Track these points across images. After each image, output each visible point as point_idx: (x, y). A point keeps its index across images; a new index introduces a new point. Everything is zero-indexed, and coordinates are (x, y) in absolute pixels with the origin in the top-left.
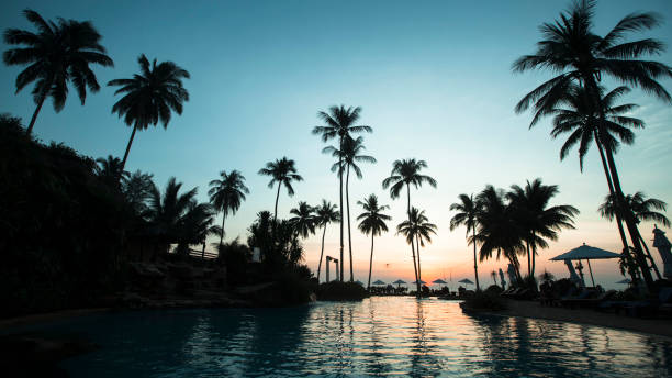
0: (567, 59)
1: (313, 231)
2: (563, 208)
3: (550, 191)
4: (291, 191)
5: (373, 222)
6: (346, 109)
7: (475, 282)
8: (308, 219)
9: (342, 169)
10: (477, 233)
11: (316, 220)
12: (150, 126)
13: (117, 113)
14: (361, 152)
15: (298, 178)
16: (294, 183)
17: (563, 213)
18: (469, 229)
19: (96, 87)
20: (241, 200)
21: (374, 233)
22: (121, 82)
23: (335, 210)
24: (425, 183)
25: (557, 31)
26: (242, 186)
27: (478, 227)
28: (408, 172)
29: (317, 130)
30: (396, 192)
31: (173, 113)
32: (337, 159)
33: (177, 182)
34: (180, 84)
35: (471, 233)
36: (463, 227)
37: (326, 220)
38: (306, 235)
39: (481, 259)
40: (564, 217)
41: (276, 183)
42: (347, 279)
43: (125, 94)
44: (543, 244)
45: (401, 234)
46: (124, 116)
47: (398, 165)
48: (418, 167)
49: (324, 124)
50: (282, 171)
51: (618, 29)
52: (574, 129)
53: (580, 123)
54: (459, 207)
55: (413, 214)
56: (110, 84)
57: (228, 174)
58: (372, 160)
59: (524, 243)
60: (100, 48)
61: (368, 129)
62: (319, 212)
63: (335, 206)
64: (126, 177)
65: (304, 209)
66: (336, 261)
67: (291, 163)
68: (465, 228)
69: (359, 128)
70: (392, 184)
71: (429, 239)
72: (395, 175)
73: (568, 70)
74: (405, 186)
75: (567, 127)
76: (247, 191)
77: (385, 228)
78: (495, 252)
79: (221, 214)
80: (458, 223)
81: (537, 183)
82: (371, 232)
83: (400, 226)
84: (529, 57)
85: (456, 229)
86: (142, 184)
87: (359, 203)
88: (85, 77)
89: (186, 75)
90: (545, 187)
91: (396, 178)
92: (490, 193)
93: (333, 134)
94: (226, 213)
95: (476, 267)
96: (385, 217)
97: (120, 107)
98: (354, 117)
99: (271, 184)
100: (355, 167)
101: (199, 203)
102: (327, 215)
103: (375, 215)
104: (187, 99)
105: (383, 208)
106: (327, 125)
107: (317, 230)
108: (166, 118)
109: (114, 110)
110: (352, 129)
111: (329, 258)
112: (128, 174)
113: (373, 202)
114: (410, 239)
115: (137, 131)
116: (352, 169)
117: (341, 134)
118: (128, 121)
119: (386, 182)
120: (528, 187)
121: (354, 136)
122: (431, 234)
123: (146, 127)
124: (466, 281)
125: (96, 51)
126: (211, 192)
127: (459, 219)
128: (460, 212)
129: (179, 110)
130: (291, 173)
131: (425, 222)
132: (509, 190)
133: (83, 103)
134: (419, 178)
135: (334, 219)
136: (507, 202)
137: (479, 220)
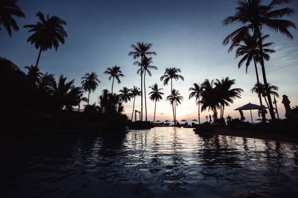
0: (248, 18)
1: (129, 99)
2: (237, 89)
3: (232, 82)
4: (119, 82)
5: (156, 96)
6: (144, 44)
7: (198, 120)
8: (127, 95)
9: (142, 72)
10: (200, 100)
11: (131, 95)
12: (49, 49)
13: (30, 42)
14: (151, 64)
15: (122, 75)
16: (120, 78)
17: (237, 92)
18: (197, 98)
19: (17, 28)
20: (96, 86)
21: (156, 100)
22: (31, 26)
23: (139, 90)
24: (179, 78)
25: (244, 4)
26: (97, 80)
27: (201, 98)
28: (172, 73)
29: (131, 53)
30: (166, 82)
31: (60, 43)
32: (140, 67)
33: (64, 77)
34: (62, 28)
35: (198, 100)
36: (194, 98)
37: (135, 95)
38: (126, 101)
39: (202, 111)
40: (237, 93)
41: (112, 78)
42: (144, 120)
43: (34, 32)
44: (227, 104)
45: (168, 101)
46: (34, 44)
47: (167, 70)
48: (176, 71)
49: (134, 50)
50: (115, 72)
51: (272, 4)
52: (245, 54)
53: (248, 52)
54: (193, 89)
55: (173, 92)
56: (25, 27)
57: (90, 74)
58: (156, 68)
59: (220, 104)
60: (17, 7)
61: (154, 53)
62: (132, 91)
63: (139, 89)
64: (41, 75)
65: (125, 90)
66: (139, 112)
67: (119, 68)
68: (195, 98)
69: (150, 53)
70: (164, 79)
71: (180, 103)
72: (166, 74)
73: (248, 23)
74: (170, 79)
75: (242, 53)
76: (99, 82)
77: (161, 98)
78: (207, 108)
79: (88, 92)
80: (192, 96)
81: (227, 79)
82: (155, 100)
83: (168, 97)
84: (230, 18)
85: (191, 98)
86: (49, 79)
87: (150, 87)
88: (10, 22)
89: (65, 23)
90: (230, 81)
91: (166, 76)
92: (207, 83)
93: (138, 55)
94: (90, 92)
95: (199, 114)
96: (161, 93)
97: (32, 39)
98: (148, 48)
99: (110, 78)
101: (76, 87)
102: (136, 92)
103: (157, 92)
104: (66, 36)
105: (160, 89)
106: (136, 51)
107: (131, 99)
108: (56, 46)
109: (28, 40)
110: (147, 53)
111: (136, 111)
112: (42, 74)
113: (156, 87)
114: (172, 102)
115: (42, 52)
116: (147, 72)
117: (142, 55)
118: (37, 47)
119: (162, 78)
120: (223, 81)
121: (148, 56)
122: (181, 101)
123: (46, 50)
124: (195, 120)
125: (15, 8)
126: (82, 82)
127: (193, 94)
128: (193, 91)
129: (63, 42)
130: (119, 73)
131: (178, 95)
132: (215, 81)
133: (11, 36)
134: (177, 76)
135: (139, 94)
136: (214, 86)
137: (201, 95)
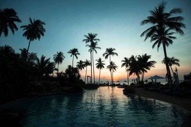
1: (83, 68)
2: (152, 62)
3: (149, 57)
4: (77, 58)
5: (100, 65)
6: (92, 34)
7: (127, 81)
8: (82, 65)
9: (91, 51)
10: (129, 69)
11: (84, 65)
12: (35, 40)
13: (24, 36)
14: (97, 46)
15: (79, 54)
16: (78, 55)
18: (126, 67)
19: (17, 29)
20: (63, 60)
21: (100, 69)
22: (24, 26)
23: (90, 62)
24: (115, 55)
26: (63, 56)
27: (129, 66)
28: (110, 52)
29: (84, 40)
30: (107, 57)
31: (41, 36)
32: (90, 48)
33: (44, 56)
34: (42, 27)
35: (127, 68)
37: (87, 65)
38: (81, 69)
39: (130, 76)
40: (152, 64)
41: (73, 56)
42: (93, 82)
43: (26, 30)
44: (146, 71)
45: (108, 69)
46: (26, 37)
47: (107, 49)
48: (113, 50)
50: (74, 52)
52: (157, 40)
53: (158, 38)
54: (124, 61)
55: (111, 63)
56: (21, 27)
57: (59, 53)
58: (100, 48)
59: (141, 71)
60: (17, 17)
61: (99, 40)
62: (85, 63)
63: (90, 61)
64: (29, 54)
65: (81, 62)
66: (90, 77)
67: (77, 49)
69: (96, 40)
70: (105, 55)
72: (106, 52)
73: (156, 24)
75: (155, 39)
76: (64, 57)
77: (104, 67)
78: (133, 74)
79: (57, 64)
80: (123, 66)
81: (146, 55)
82: (100, 68)
83: (108, 67)
84: (145, 20)
86: (33, 56)
87: (96, 60)
88: (13, 26)
89: (44, 24)
90: (147, 56)
91: (107, 53)
92: (133, 57)
93: (89, 41)
94: (59, 64)
95: (128, 77)
96: (104, 64)
97: (25, 34)
98: (95, 36)
99: (71, 56)
100: (95, 50)
101: (51, 62)
102: (87, 63)
103: (101, 63)
104: (45, 31)
105: (103, 61)
106: (87, 39)
107: (85, 68)
108: (39, 37)
110: (94, 40)
111: (88, 76)
112: (29, 53)
113: (100, 60)
114: (110, 70)
116: (94, 51)
117: (91, 41)
118: (28, 38)
119: (104, 55)
120: (143, 56)
121: (95, 42)
122: (116, 69)
123: (33, 40)
124: (125, 81)
126: (54, 58)
128: (124, 62)
129: (43, 35)
130: (77, 52)
131: (115, 65)
132: (138, 57)
133: (14, 34)
134: (113, 53)
135: (89, 65)
136: (137, 60)
137: (129, 65)
